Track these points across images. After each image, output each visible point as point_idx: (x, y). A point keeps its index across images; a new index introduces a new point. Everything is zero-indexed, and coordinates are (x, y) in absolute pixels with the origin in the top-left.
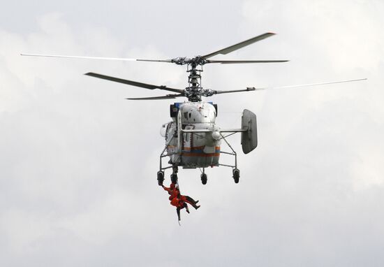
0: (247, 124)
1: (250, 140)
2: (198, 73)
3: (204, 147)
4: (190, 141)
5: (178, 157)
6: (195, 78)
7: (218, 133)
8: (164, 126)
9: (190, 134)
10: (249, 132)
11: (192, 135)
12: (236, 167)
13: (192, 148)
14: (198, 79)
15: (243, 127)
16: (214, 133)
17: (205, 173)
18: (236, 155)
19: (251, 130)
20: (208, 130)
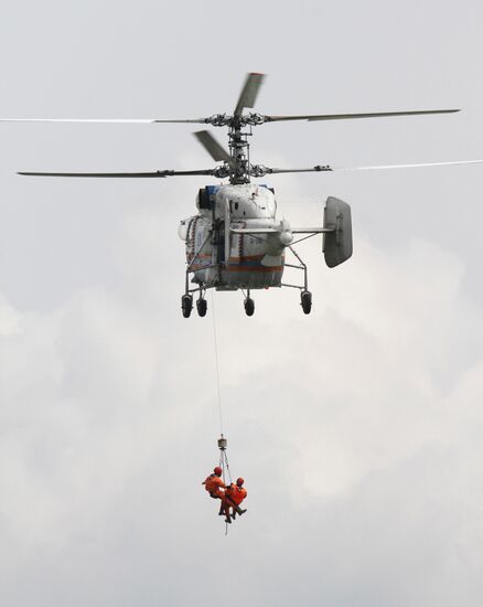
0: (334, 220)
1: (339, 245)
2: (243, 138)
3: (262, 256)
4: (238, 247)
5: (215, 272)
6: (240, 147)
7: (289, 235)
8: (184, 224)
9: (239, 236)
10: (337, 233)
11: (242, 238)
12: (306, 287)
13: (242, 258)
14: (245, 149)
15: (327, 224)
16: (283, 234)
17: (251, 297)
18: (306, 269)
19: (341, 230)
20: (271, 230)
